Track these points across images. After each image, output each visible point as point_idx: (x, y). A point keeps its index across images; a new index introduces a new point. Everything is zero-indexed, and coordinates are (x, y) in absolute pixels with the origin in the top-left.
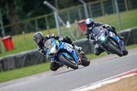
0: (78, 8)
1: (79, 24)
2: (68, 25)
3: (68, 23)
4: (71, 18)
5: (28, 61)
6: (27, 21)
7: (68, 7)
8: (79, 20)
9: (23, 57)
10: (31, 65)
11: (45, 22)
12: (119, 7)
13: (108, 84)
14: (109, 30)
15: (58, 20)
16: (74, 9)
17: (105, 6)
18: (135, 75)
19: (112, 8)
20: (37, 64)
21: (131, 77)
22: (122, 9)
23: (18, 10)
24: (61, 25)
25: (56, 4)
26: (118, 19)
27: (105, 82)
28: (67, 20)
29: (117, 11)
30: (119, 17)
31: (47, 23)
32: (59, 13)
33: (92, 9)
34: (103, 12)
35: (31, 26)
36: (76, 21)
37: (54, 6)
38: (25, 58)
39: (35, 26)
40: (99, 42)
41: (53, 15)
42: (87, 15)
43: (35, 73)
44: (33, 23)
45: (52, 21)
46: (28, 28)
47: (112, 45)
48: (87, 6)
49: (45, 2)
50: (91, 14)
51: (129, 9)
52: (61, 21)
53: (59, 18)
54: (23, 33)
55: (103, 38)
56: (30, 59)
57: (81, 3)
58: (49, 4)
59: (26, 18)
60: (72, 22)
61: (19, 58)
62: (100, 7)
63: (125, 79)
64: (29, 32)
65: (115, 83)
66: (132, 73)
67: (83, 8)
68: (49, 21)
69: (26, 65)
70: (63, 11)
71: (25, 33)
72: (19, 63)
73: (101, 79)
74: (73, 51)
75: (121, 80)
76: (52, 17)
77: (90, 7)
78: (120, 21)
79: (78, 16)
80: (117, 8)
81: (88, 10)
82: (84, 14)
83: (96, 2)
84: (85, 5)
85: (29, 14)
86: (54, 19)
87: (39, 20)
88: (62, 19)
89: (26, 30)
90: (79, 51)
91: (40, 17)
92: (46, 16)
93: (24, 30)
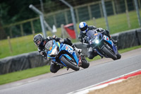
0: (65, 12)
1: (66, 28)
2: (55, 30)
3: (54, 27)
4: (57, 22)
5: (13, 66)
6: (12, 26)
7: (54, 10)
8: (65, 24)
9: (8, 62)
10: (16, 71)
11: (30, 26)
12: (107, 10)
13: (96, 90)
14: (103, 34)
15: (44, 24)
16: (61, 13)
17: (92, 10)
18: (123, 82)
19: (99, 12)
20: (23, 69)
21: (119, 84)
22: (110, 13)
23: (3, 14)
24: (47, 29)
25: (42, 8)
26: (106, 24)
27: (93, 88)
28: (53, 24)
29: (105, 15)
30: (107, 21)
31: (33, 28)
32: (45, 17)
33: (79, 13)
34: (90, 16)
35: (16, 30)
36: (62, 25)
37: (40, 10)
38: (10, 64)
39: (20, 31)
40: (93, 45)
41: (39, 19)
42: (73, 19)
43: (20, 79)
44: (18, 27)
45: (38, 25)
46: (13, 32)
47: (106, 49)
48: (74, 10)
49: (31, 6)
50: (78, 17)
51: (117, 13)
52: (47, 25)
53: (45, 22)
54: (8, 37)
55: (97, 42)
56: (15, 65)
57: (68, 7)
58: (34, 8)
59: (11, 22)
60: (58, 27)
61: (4, 64)
62: (87, 11)
63: (113, 85)
64: (14, 37)
65: (102, 89)
66: (120, 78)
67: (70, 11)
68: (34, 26)
69: (11, 71)
70: (49, 14)
71: (11, 38)
72: (4, 69)
73: (88, 85)
74: (74, 53)
75: (109, 86)
76: (38, 22)
77: (77, 11)
78: (108, 25)
79: (65, 20)
80: (105, 11)
81: (75, 14)
82: (71, 18)
83: (83, 6)
84: (72, 9)
85: (14, 18)
86: (40, 23)
87: (24, 25)
88: (48, 23)
89: (11, 35)
90: (79, 53)
91: (25, 21)
92: (31, 20)
93: (9, 35)
